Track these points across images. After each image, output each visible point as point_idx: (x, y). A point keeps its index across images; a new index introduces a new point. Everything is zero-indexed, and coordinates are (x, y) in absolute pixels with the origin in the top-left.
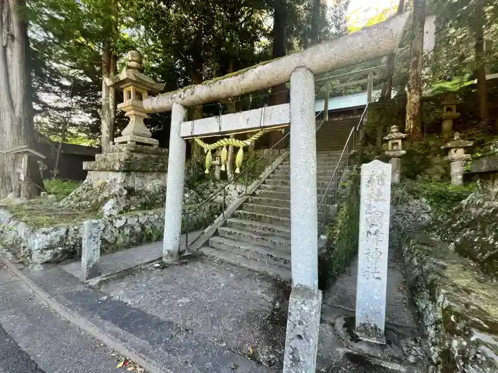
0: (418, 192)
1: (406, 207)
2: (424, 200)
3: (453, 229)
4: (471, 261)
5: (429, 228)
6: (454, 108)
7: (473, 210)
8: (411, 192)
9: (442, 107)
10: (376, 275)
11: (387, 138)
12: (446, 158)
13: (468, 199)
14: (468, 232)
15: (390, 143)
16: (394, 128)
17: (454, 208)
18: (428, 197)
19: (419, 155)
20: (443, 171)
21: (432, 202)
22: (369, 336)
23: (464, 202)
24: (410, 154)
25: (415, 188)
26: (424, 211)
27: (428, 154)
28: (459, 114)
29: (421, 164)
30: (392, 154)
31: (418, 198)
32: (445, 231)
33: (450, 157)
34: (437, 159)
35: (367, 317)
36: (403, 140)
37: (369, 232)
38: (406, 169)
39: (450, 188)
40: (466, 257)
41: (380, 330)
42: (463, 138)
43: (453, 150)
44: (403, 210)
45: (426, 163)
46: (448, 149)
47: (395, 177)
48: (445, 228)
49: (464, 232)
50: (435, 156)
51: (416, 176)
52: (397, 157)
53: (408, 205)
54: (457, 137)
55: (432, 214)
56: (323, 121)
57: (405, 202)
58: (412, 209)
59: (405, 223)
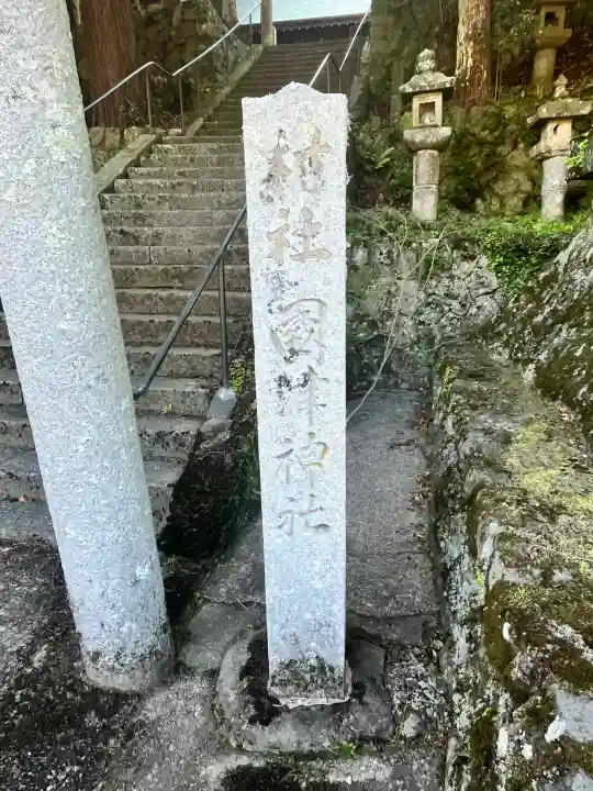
0: (474, 242)
1: (446, 282)
2: (484, 261)
3: (536, 330)
4: (565, 409)
5: (488, 331)
6: (560, 14)
7: (578, 275)
8: (457, 244)
10: (316, 519)
11: (409, 90)
12: (534, 151)
13: (571, 248)
14: (564, 334)
15: (416, 102)
16: (426, 58)
17: (542, 275)
18: (492, 251)
19: (481, 143)
20: (527, 186)
21: (500, 264)
22: (306, 688)
23: (563, 257)
25: (468, 230)
26: (481, 291)
27: (500, 141)
28: (569, 33)
29: (487, 169)
30: (419, 137)
31: (473, 258)
32: (518, 335)
33: (541, 147)
34: (518, 157)
35: (297, 642)
36: (447, 94)
37: (284, 381)
38: (452, 183)
39: (537, 227)
40: (554, 398)
41: (332, 669)
42: (574, 93)
43: (551, 126)
44: (441, 291)
45: (497, 167)
46: (541, 124)
47: (425, 205)
48: (519, 327)
49: (557, 335)
50: (515, 146)
51: (473, 201)
52: (433, 148)
53: (452, 277)
54: (560, 91)
55: (498, 296)
56: (261, 48)
57: (443, 269)
58: (459, 287)
59: (443, 324)
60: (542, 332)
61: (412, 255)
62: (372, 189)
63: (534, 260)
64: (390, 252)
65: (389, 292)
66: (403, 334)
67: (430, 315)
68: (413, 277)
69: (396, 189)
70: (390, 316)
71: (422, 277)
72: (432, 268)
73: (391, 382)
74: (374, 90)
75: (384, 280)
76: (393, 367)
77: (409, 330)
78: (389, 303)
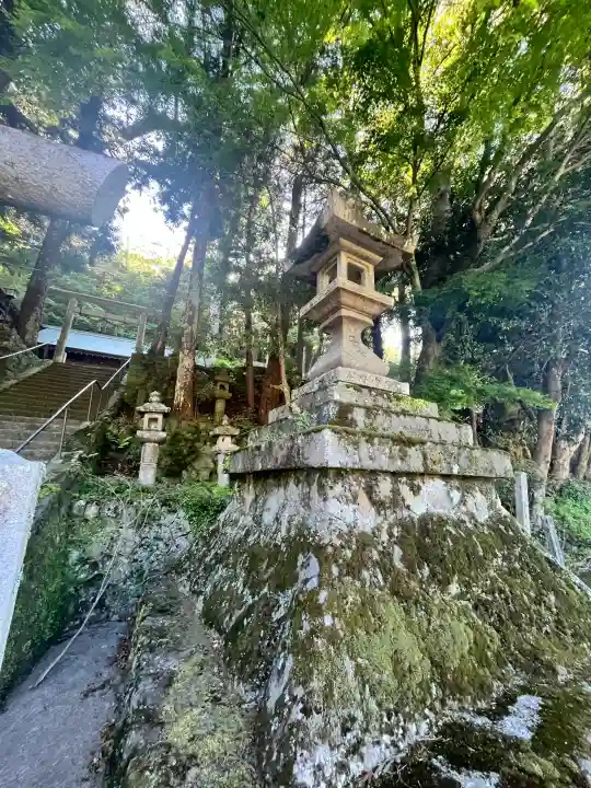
0: (174, 500)
1: (156, 528)
2: (181, 513)
3: (206, 568)
4: (216, 636)
6: (227, 387)
7: (229, 530)
8: (165, 503)
9: (216, 382)
11: (143, 410)
12: (214, 448)
14: (220, 572)
15: (147, 417)
16: (155, 396)
18: (187, 507)
19: (186, 440)
20: (212, 466)
21: (191, 516)
23: (222, 516)
24: (175, 438)
25: (172, 494)
26: (180, 534)
27: (197, 440)
28: (231, 395)
29: (188, 455)
30: (146, 435)
31: (175, 512)
32: (196, 571)
33: (217, 447)
34: (207, 449)
36: (166, 415)
38: (167, 461)
39: (215, 492)
40: (211, 627)
42: (231, 424)
43: (220, 438)
44: (153, 534)
45: (195, 453)
46: (217, 436)
47: (147, 475)
48: (197, 565)
49: (217, 572)
50: (205, 444)
51: (181, 472)
52: (155, 442)
53: (160, 525)
54: (225, 422)
55: (191, 536)
56: (52, 361)
57: (154, 520)
58: (165, 533)
59: (151, 561)
60: (209, 569)
61: (132, 510)
62: (114, 461)
63: (211, 513)
64: (116, 508)
65: (112, 539)
66: (120, 571)
67: (142, 554)
68: (131, 527)
69: (130, 462)
70: (110, 557)
71: (139, 526)
72: (146, 520)
73: (103, 616)
74: (126, 401)
75: (108, 529)
76: (107, 602)
77: (124, 568)
78: (111, 547)
